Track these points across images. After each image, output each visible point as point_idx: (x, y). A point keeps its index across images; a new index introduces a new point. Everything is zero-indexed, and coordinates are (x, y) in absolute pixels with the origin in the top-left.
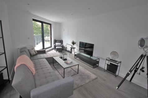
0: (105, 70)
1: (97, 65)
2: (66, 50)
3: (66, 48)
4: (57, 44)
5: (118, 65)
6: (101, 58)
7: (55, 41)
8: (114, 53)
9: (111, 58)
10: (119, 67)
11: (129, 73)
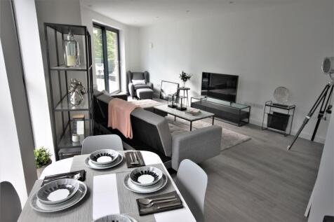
0: (263, 129)
1: (246, 120)
2: (161, 97)
3: (162, 91)
4: (135, 82)
5: (290, 114)
6: (254, 105)
7: (131, 76)
8: (281, 91)
9: (276, 102)
10: (290, 118)
11: (308, 118)
